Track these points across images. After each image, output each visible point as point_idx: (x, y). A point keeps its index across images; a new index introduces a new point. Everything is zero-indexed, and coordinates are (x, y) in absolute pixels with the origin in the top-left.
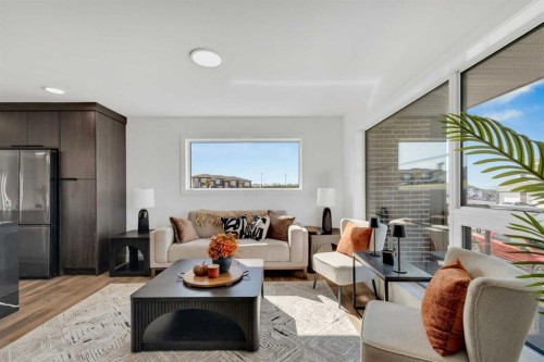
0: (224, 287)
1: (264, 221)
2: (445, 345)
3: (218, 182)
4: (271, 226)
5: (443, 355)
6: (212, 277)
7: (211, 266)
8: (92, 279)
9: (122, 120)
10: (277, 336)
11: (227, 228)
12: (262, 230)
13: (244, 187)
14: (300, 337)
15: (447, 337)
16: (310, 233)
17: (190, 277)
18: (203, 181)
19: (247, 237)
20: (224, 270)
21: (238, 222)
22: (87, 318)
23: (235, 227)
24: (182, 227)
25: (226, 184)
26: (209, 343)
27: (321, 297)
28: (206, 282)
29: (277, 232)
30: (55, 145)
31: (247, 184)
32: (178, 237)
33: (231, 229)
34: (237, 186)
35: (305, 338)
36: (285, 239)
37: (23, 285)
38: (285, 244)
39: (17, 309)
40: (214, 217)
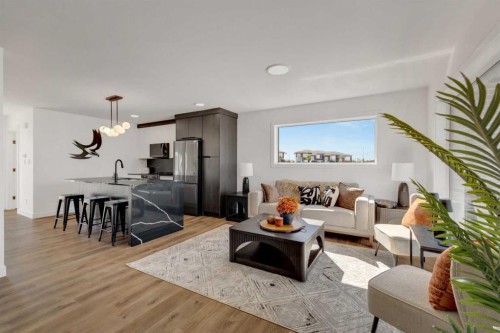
0: (284, 232)
1: (333, 191)
2: (439, 300)
3: (318, 157)
4: (340, 196)
5: (435, 308)
6: (278, 226)
7: (278, 217)
8: (217, 220)
9: (234, 117)
10: (324, 279)
11: (303, 194)
12: (331, 199)
13: (344, 161)
14: (343, 285)
15: (442, 294)
16: (378, 206)
17: (264, 224)
18: (305, 156)
19: (319, 204)
20: (287, 222)
21: (312, 191)
22: (211, 239)
23: (308, 194)
24: (269, 191)
25: (326, 158)
26: (272, 268)
27: (378, 263)
28: (273, 228)
29: (345, 202)
30: (200, 136)
31: (348, 159)
32: (266, 199)
33: (306, 196)
34: (337, 160)
35: (347, 285)
36: (352, 209)
37: (186, 217)
38: (351, 213)
39: (182, 229)
40: (294, 186)
